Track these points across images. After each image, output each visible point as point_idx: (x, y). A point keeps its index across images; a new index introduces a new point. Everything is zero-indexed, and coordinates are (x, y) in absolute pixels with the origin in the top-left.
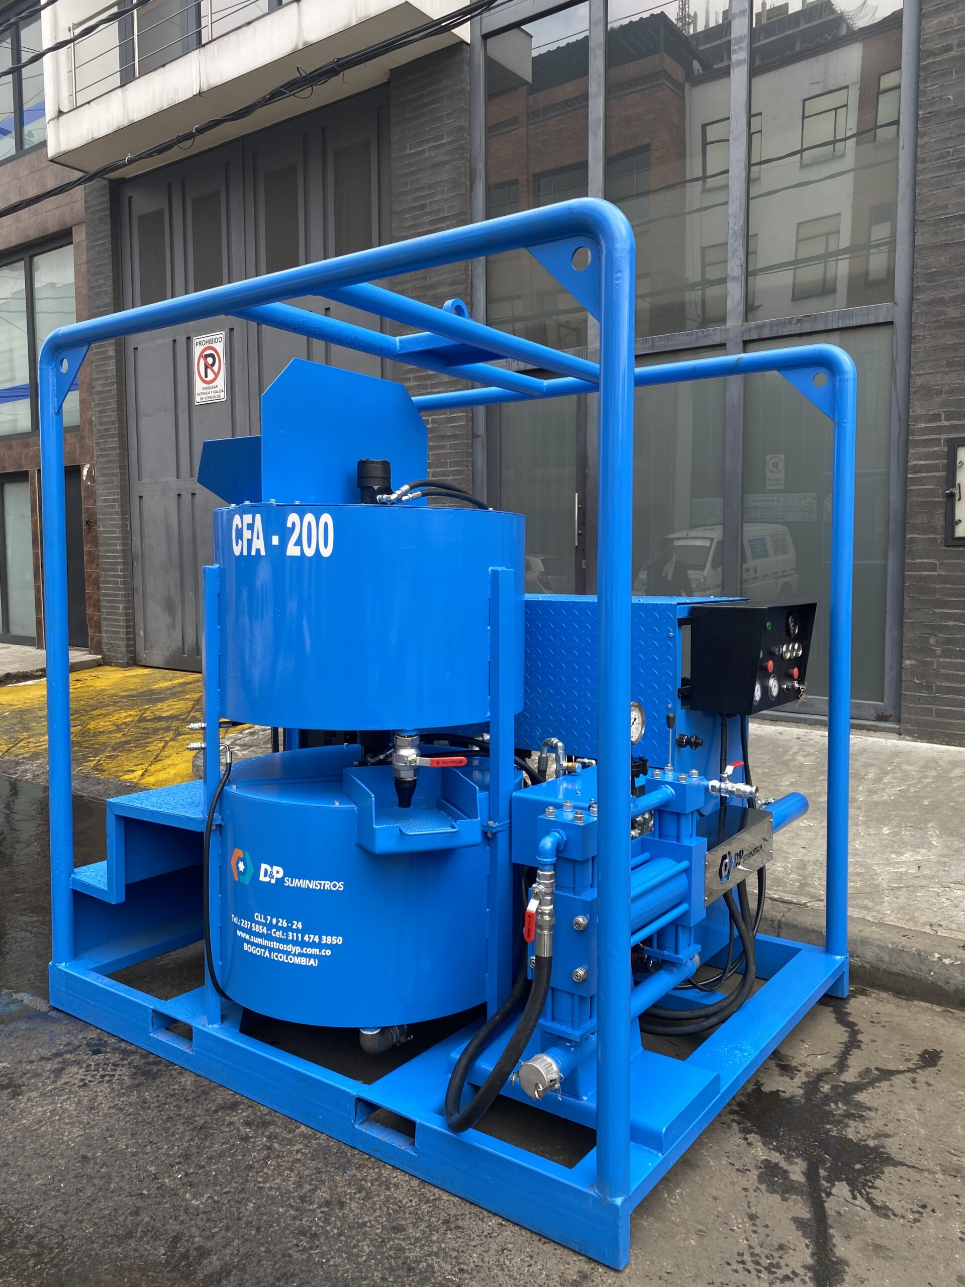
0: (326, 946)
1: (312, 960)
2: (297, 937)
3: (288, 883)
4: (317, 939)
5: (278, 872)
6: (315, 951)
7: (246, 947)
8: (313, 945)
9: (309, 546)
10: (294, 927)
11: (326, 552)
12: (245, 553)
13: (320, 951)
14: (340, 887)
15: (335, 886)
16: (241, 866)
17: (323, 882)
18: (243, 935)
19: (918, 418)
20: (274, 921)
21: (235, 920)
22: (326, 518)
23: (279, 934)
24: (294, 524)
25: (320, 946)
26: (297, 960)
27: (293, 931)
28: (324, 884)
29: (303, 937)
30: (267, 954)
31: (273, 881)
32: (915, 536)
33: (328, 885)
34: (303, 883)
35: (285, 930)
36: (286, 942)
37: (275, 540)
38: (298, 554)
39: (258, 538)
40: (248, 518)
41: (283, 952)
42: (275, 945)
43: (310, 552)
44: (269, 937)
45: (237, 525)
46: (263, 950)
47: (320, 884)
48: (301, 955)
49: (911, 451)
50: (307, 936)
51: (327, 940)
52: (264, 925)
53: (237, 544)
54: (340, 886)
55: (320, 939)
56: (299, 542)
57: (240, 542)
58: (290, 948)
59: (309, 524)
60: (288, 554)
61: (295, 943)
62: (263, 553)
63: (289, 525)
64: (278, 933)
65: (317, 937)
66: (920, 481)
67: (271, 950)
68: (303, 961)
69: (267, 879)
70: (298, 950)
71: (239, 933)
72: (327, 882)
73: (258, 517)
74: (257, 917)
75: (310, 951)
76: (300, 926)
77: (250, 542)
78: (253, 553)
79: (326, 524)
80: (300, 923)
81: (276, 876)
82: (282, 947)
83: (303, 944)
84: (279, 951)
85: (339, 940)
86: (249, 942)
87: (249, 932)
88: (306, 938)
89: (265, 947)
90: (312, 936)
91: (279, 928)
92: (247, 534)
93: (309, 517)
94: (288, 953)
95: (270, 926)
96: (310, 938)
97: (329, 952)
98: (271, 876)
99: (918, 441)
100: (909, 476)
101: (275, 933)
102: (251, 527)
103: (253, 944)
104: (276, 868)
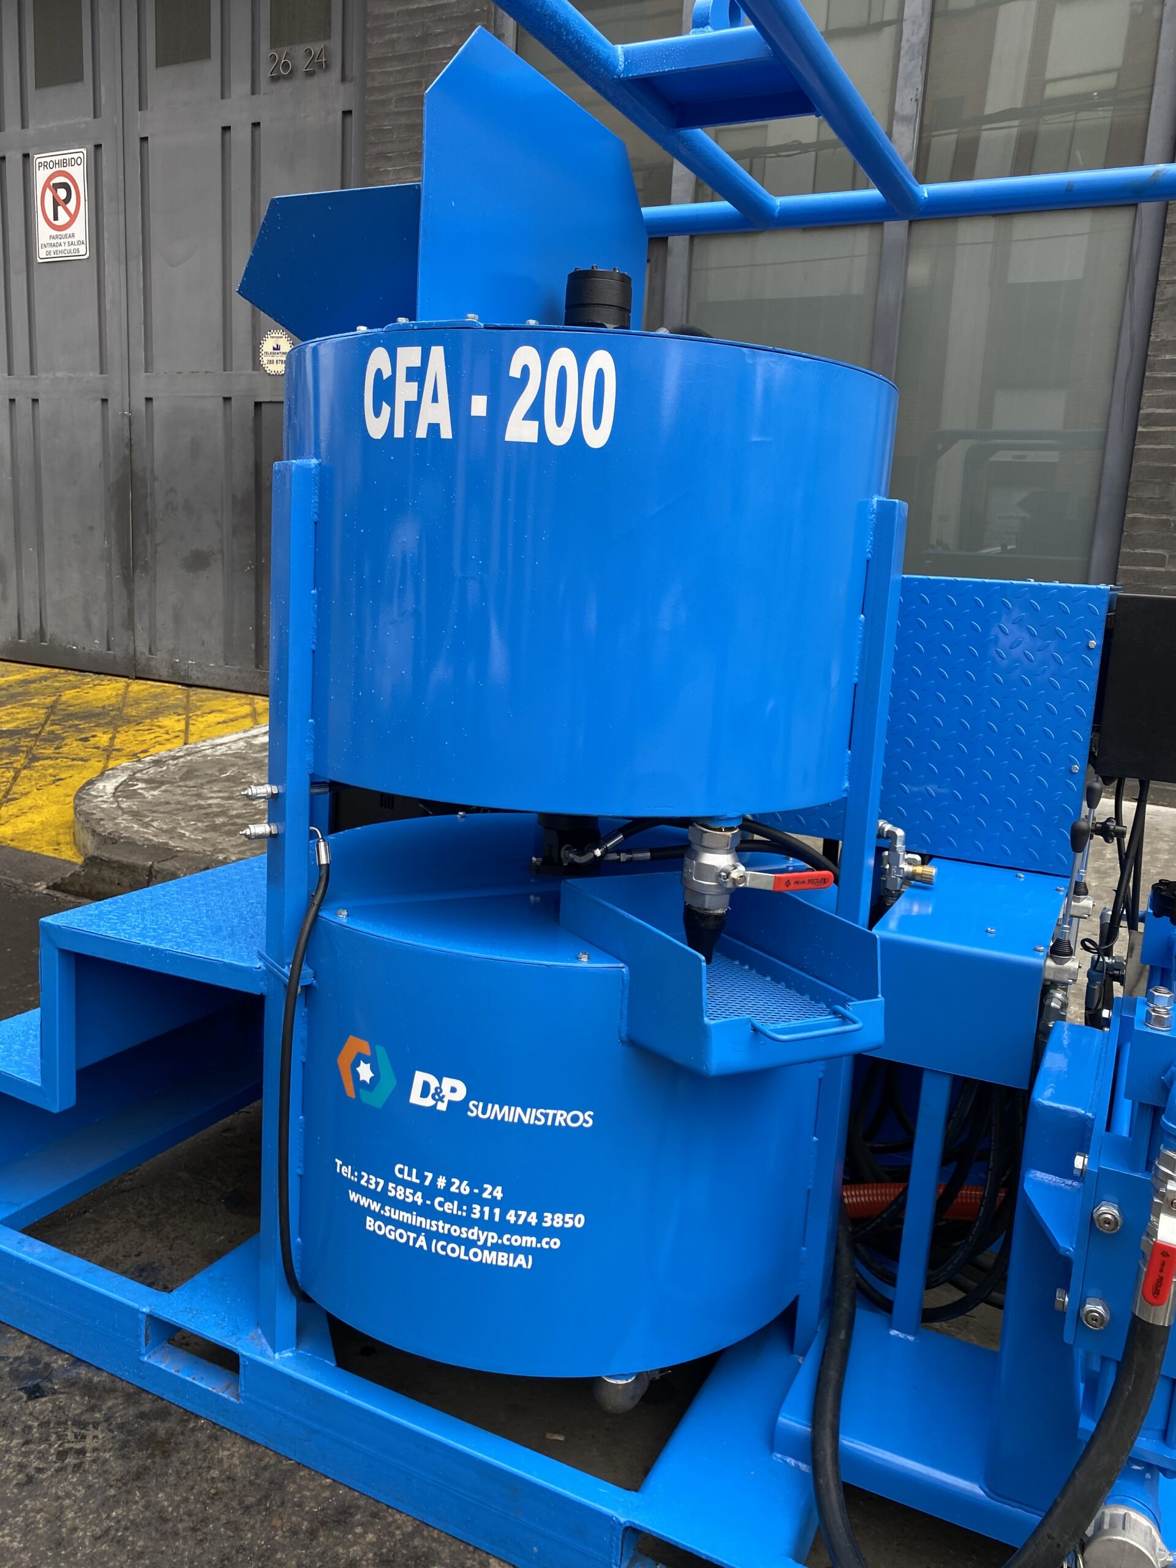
0: (552, 1232)
1: (521, 1257)
2: (492, 1214)
3: (475, 1110)
4: (533, 1219)
5: (454, 1089)
6: (530, 1241)
7: (370, 1224)
8: (525, 1229)
9: (560, 420)
10: (486, 1195)
11: (597, 438)
12: (399, 432)
13: (539, 1241)
14: (586, 1121)
15: (575, 1119)
16: (365, 1072)
17: (551, 1112)
18: (364, 1202)
19: (1164, 346)
20: (441, 1182)
21: (346, 1171)
22: (602, 360)
23: (450, 1207)
24: (526, 370)
25: (539, 1232)
26: (489, 1257)
27: (483, 1203)
28: (555, 1116)
29: (503, 1215)
30: (422, 1242)
31: (442, 1107)
32: (1139, 515)
33: (562, 1117)
34: (511, 1114)
35: (465, 1201)
36: (468, 1223)
37: (479, 406)
38: (534, 439)
39: (435, 399)
40: (410, 356)
41: (459, 1241)
42: (442, 1227)
43: (559, 436)
44: (427, 1211)
45: (379, 372)
46: (412, 1235)
47: (546, 1116)
48: (496, 1247)
49: (1147, 394)
50: (512, 1212)
51: (558, 1220)
52: (415, 1188)
53: (377, 413)
54: (586, 1119)
55: (541, 1218)
56: (536, 412)
57: (386, 408)
58: (474, 1233)
59: (563, 372)
60: (509, 437)
61: (485, 1225)
62: (446, 433)
63: (515, 372)
64: (448, 1205)
65: (534, 1214)
66: (1155, 437)
67: (431, 1236)
68: (503, 1259)
69: (428, 1102)
70: (492, 1238)
71: (353, 1196)
72: (560, 1112)
73: (437, 353)
74: (401, 1171)
75: (517, 1240)
76: (499, 1193)
77: (413, 410)
78: (421, 432)
79: (600, 374)
80: (499, 1189)
81: (449, 1096)
82: (456, 1231)
83: (503, 1227)
84: (449, 1238)
85: (579, 1221)
86: (377, 1216)
87: (382, 1198)
88: (511, 1217)
89: (418, 1230)
90: (524, 1214)
91: (449, 1197)
92: (406, 391)
93: (564, 357)
94: (469, 1244)
95: (430, 1192)
96: (518, 1216)
97: (556, 1243)
98: (438, 1096)
99: (1157, 379)
100: (1140, 429)
101: (441, 1204)
102: (417, 375)
103: (388, 1221)
104: (448, 1083)
